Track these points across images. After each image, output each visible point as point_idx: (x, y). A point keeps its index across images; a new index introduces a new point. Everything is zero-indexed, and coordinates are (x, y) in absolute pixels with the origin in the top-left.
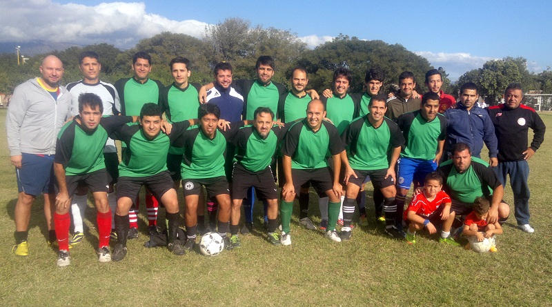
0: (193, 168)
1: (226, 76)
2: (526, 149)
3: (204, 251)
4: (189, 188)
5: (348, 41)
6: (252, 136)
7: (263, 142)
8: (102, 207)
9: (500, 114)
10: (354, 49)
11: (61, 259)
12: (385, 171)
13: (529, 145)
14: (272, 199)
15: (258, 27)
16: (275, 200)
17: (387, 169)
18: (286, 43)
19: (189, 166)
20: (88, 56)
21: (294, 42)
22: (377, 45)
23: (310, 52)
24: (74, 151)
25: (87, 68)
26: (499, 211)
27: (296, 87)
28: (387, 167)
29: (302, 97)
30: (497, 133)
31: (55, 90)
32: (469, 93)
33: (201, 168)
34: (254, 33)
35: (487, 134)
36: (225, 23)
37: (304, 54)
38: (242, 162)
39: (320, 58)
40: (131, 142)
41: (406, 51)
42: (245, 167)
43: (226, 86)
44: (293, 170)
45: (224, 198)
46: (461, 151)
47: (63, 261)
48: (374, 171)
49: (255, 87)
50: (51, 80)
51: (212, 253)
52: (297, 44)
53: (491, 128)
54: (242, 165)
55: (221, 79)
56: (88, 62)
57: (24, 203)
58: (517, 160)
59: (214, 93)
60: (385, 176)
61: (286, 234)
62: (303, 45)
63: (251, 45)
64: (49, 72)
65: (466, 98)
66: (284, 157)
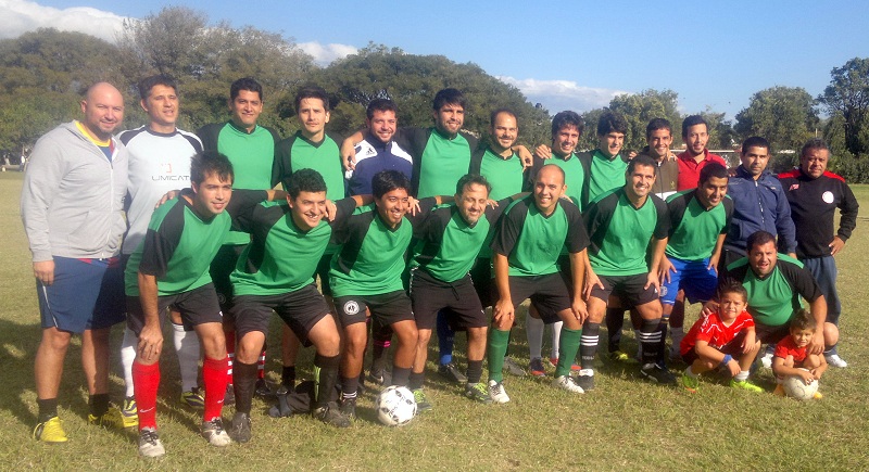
0: (355, 278)
1: (387, 120)
2: (832, 239)
3: (388, 418)
4: (351, 312)
5: (387, 54)
6: (452, 223)
7: (469, 233)
8: (216, 349)
9: (796, 186)
10: (398, 69)
11: (148, 444)
12: (644, 278)
13: (836, 233)
14: (480, 327)
15: (222, 25)
16: (485, 329)
17: (647, 275)
18: (276, 54)
19: (347, 274)
20: (161, 83)
21: (289, 52)
22: (438, 64)
23: (319, 72)
24: (177, 253)
25: (160, 104)
26: (825, 334)
27: (500, 141)
28: (646, 270)
29: (509, 158)
30: (795, 216)
31: (107, 145)
32: (757, 153)
33: (370, 278)
34: (218, 35)
35: (781, 217)
36: (161, 16)
37: (311, 75)
38: (429, 266)
39: (341, 83)
40: (270, 235)
41: (485, 75)
42: (432, 275)
43: (386, 137)
44: (511, 279)
45: (406, 327)
46: (762, 243)
47: (153, 447)
48: (628, 278)
49: (434, 139)
50: (103, 127)
51: (401, 421)
52: (295, 57)
53: (786, 208)
54: (428, 272)
55: (378, 126)
56: (162, 94)
57: (54, 347)
58: (821, 256)
59: (365, 151)
60: (645, 284)
61: (498, 385)
62: (307, 60)
63: (210, 55)
64: (101, 112)
65: (752, 160)
66: (497, 257)
